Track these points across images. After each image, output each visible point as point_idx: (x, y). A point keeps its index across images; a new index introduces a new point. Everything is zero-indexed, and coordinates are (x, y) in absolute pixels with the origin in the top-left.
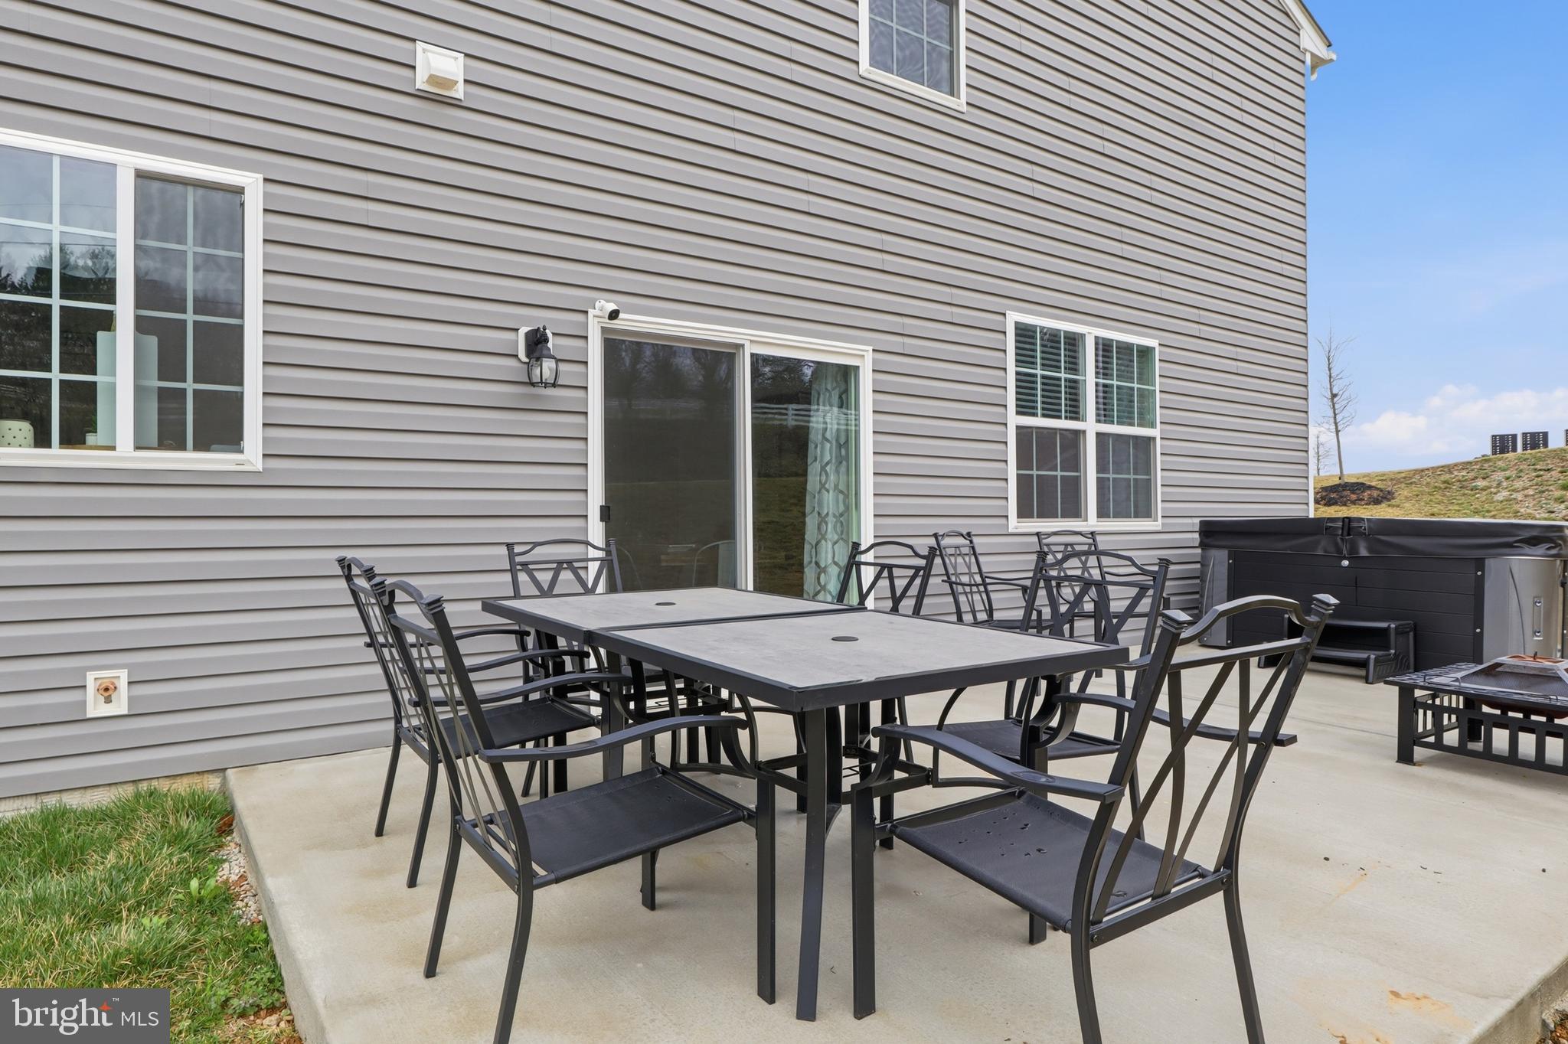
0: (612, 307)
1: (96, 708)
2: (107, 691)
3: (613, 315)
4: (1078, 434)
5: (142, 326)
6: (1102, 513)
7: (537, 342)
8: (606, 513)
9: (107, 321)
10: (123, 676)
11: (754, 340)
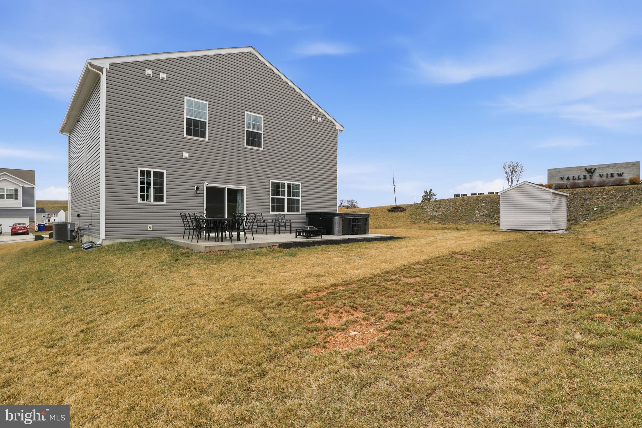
0: (207, 183)
1: (149, 229)
2: (150, 228)
3: (207, 184)
4: (284, 199)
5: (154, 188)
6: (288, 211)
7: (197, 188)
8: (206, 210)
9: (150, 188)
10: (152, 226)
11: (227, 186)
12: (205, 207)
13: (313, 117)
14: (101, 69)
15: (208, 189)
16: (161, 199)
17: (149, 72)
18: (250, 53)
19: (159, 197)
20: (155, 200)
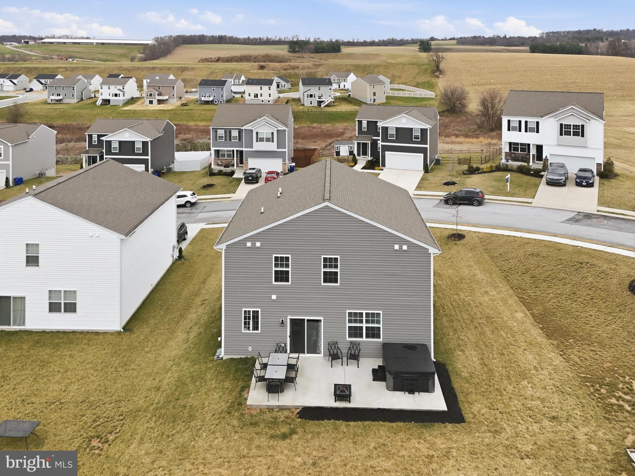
1: (249, 350)
3: (290, 317)
4: (362, 327)
5: (252, 321)
6: (367, 337)
7: (283, 320)
9: (250, 321)
10: (251, 348)
11: (306, 318)
12: (288, 334)
13: (397, 247)
14: (222, 249)
15: (292, 320)
16: (257, 329)
17: (249, 244)
18: (327, 206)
19: (256, 328)
20: (254, 329)
